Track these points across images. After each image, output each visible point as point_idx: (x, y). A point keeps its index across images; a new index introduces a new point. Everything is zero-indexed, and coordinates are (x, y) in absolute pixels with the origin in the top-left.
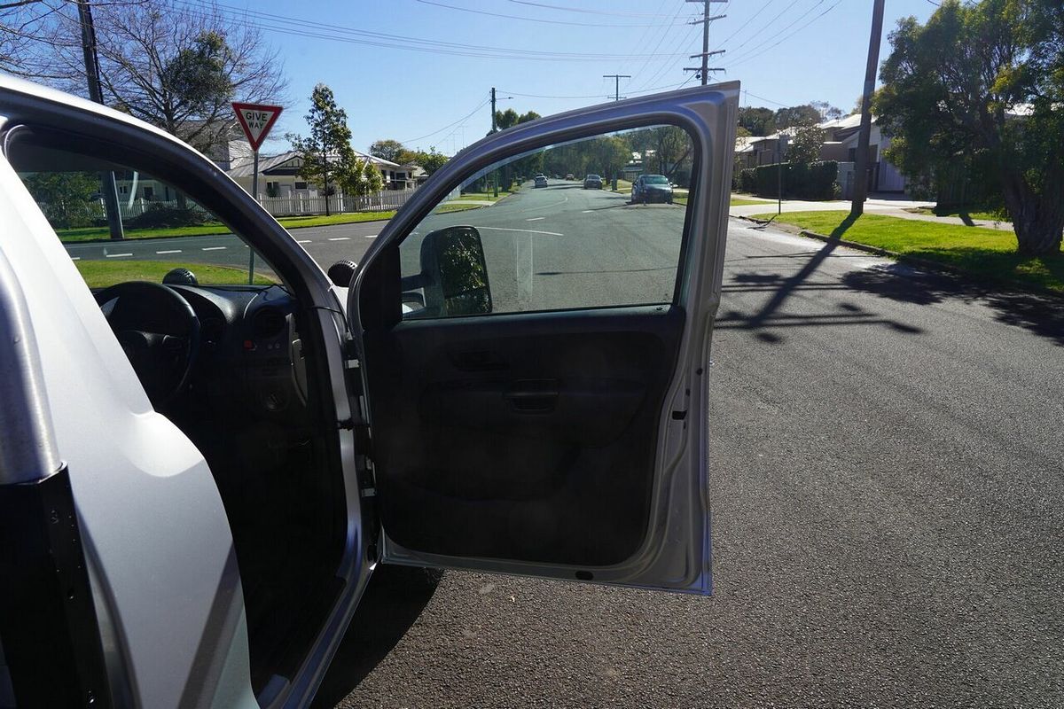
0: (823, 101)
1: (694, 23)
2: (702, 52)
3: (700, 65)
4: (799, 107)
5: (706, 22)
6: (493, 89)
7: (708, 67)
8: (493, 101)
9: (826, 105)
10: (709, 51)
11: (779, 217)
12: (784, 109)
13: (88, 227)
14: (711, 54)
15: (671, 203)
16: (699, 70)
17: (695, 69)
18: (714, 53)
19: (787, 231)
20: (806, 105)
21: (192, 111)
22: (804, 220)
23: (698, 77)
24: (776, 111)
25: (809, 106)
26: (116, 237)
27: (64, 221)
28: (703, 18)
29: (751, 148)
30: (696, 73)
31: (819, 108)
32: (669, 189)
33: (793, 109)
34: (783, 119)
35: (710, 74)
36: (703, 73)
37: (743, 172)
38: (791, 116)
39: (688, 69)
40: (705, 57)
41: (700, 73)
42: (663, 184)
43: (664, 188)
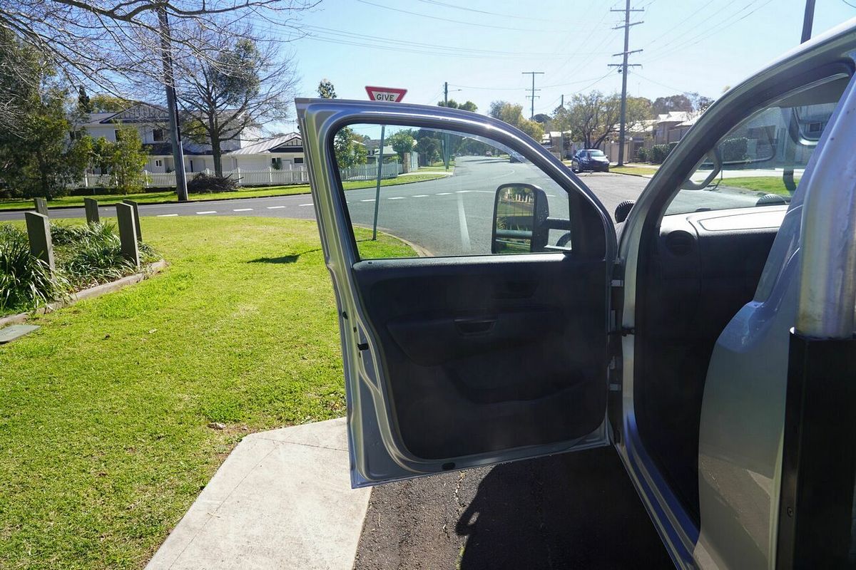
0: (693, 92)
1: (616, 29)
2: (623, 52)
3: (621, 62)
4: (674, 97)
5: (627, 27)
6: (446, 83)
7: (628, 63)
8: (446, 93)
9: (696, 95)
10: (629, 50)
11: (722, 181)
12: (662, 98)
13: (139, 193)
14: (630, 53)
15: (608, 172)
16: (621, 65)
17: (618, 65)
18: (633, 52)
19: (741, 193)
20: (680, 95)
21: (228, 102)
22: (748, 184)
23: (620, 71)
24: (654, 100)
25: (682, 96)
26: (182, 199)
27: (123, 189)
28: (624, 24)
29: (650, 129)
30: (617, 69)
31: (690, 97)
32: (607, 160)
33: (667, 99)
34: (661, 106)
35: (629, 68)
36: (624, 69)
37: (655, 148)
38: (667, 104)
39: (612, 65)
40: (626, 55)
41: (621, 68)
42: (600, 156)
43: (602, 160)
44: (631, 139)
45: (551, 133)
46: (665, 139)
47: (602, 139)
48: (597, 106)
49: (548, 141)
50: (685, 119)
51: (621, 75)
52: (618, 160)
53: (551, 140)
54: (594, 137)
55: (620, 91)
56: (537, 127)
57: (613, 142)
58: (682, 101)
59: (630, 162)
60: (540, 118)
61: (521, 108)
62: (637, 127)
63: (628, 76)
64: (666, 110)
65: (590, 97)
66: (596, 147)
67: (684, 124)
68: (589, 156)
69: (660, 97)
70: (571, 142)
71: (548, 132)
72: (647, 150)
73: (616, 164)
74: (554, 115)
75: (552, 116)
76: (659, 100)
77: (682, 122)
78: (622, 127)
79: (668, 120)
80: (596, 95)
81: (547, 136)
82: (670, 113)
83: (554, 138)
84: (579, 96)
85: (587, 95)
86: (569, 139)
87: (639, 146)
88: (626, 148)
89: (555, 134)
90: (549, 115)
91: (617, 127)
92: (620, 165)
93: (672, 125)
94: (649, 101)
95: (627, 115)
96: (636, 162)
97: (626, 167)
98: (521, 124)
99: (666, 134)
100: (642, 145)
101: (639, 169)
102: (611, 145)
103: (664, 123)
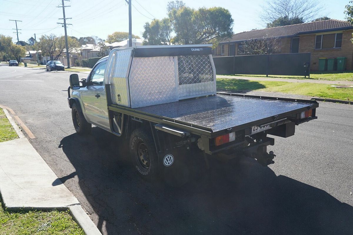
1: (59, 7)
2: (63, 18)
3: (63, 22)
4: (87, 37)
5: (63, 7)
7: (66, 23)
9: (97, 37)
10: (66, 18)
15: (64, 71)
16: (63, 24)
17: (62, 24)
18: (68, 18)
24: (79, 38)
25: (91, 37)
28: (62, 5)
29: (79, 52)
30: (62, 25)
31: (94, 38)
32: (63, 66)
33: (85, 38)
34: (82, 41)
35: (67, 25)
36: (65, 25)
37: (83, 60)
38: (85, 40)
39: (59, 23)
40: (65, 20)
41: (63, 25)
42: (59, 63)
43: (61, 66)
44: (72, 56)
45: (30, 51)
46: (87, 56)
47: (59, 56)
48: (54, 40)
49: (29, 55)
50: (93, 48)
51: (64, 28)
52: (67, 65)
53: (30, 55)
54: (55, 55)
55: (64, 35)
56: (22, 48)
57: (63, 57)
58: (91, 40)
59: (73, 66)
60: (22, 43)
61: (12, 38)
62: (74, 51)
63: (67, 29)
64: (85, 43)
65: (50, 37)
66: (56, 59)
67: (93, 50)
68: (55, 63)
69: (81, 37)
70: (42, 56)
71: (28, 51)
72: (79, 61)
73: (67, 67)
74: (29, 42)
75: (28, 42)
76: (81, 38)
77: (92, 49)
78: (67, 51)
79: (86, 48)
80: (53, 36)
81: (28, 53)
82: (87, 44)
83: (32, 54)
84: (44, 36)
85: (49, 36)
86: (41, 55)
87: (76, 59)
88: (70, 60)
89: (32, 52)
90: (26, 42)
91: (65, 50)
92: (69, 68)
93: (88, 51)
94: (77, 38)
95: (69, 45)
96: (75, 66)
97: (71, 68)
98: (13, 47)
99: (87, 54)
100: (77, 59)
101: (77, 69)
102: (63, 58)
103: (85, 50)
